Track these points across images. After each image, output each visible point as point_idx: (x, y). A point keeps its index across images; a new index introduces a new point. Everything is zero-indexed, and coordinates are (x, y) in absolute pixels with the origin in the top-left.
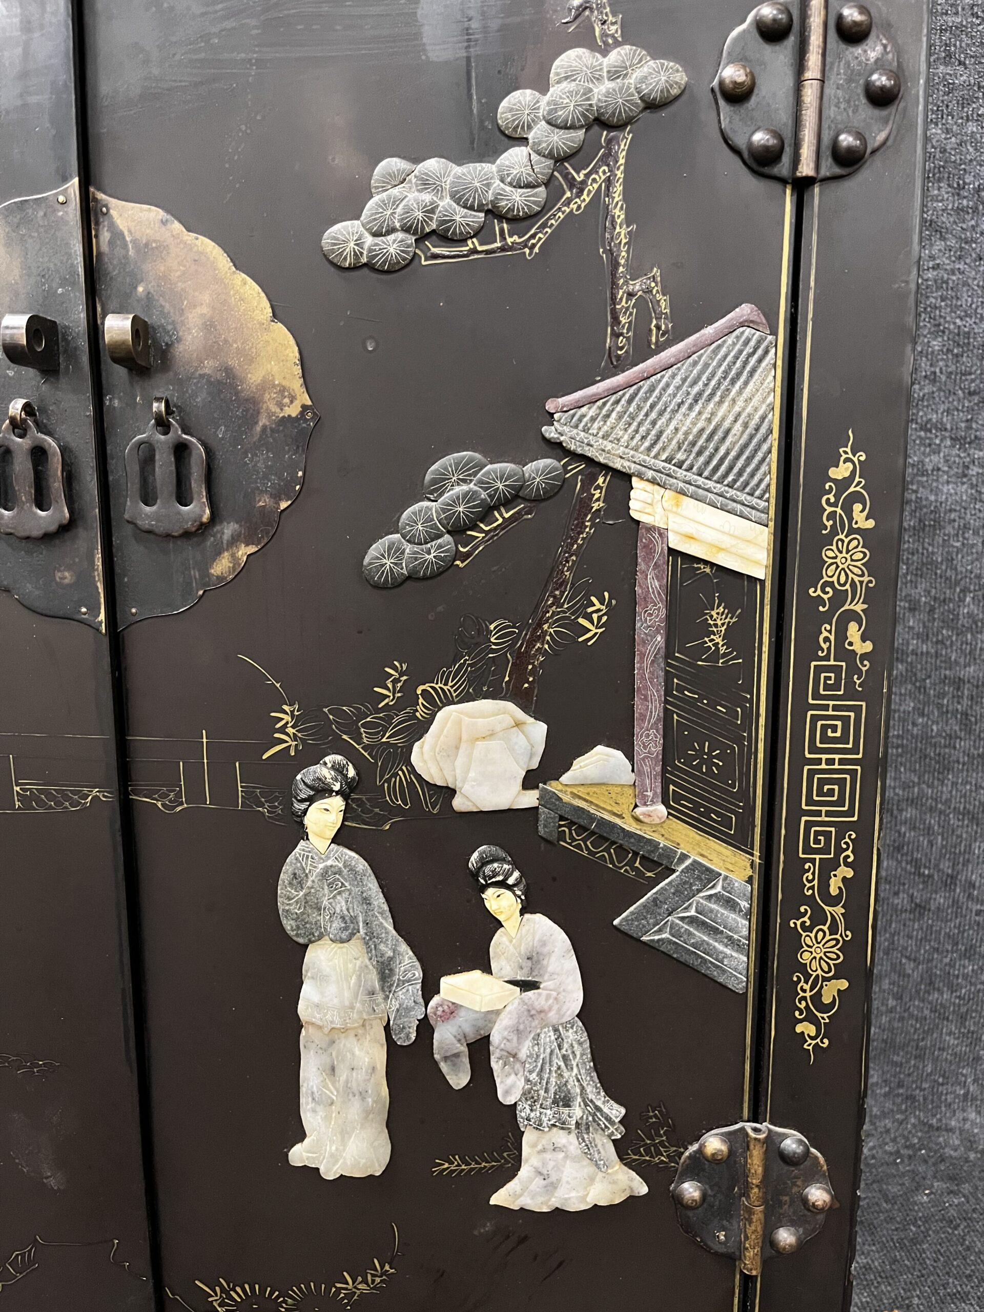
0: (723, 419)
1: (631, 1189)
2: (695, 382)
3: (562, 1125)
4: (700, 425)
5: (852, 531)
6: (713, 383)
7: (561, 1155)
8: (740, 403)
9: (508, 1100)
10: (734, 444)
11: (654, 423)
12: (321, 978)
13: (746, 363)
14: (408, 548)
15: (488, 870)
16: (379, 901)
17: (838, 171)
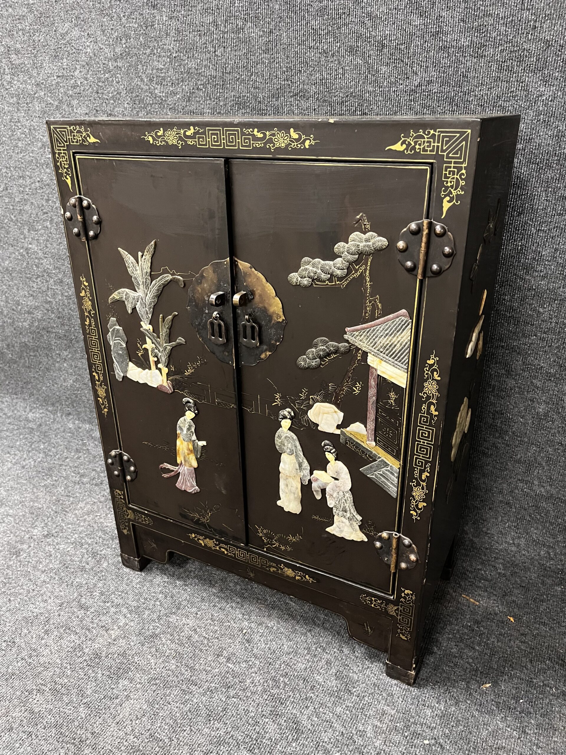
0: (394, 342)
1: (363, 539)
2: (386, 330)
3: (345, 517)
4: (388, 342)
5: (433, 379)
6: (392, 331)
7: (344, 524)
8: (400, 338)
9: (331, 506)
10: (397, 349)
11: (374, 339)
12: (285, 463)
13: (402, 327)
14: (308, 360)
15: (326, 447)
16: (299, 447)
17: (432, 275)
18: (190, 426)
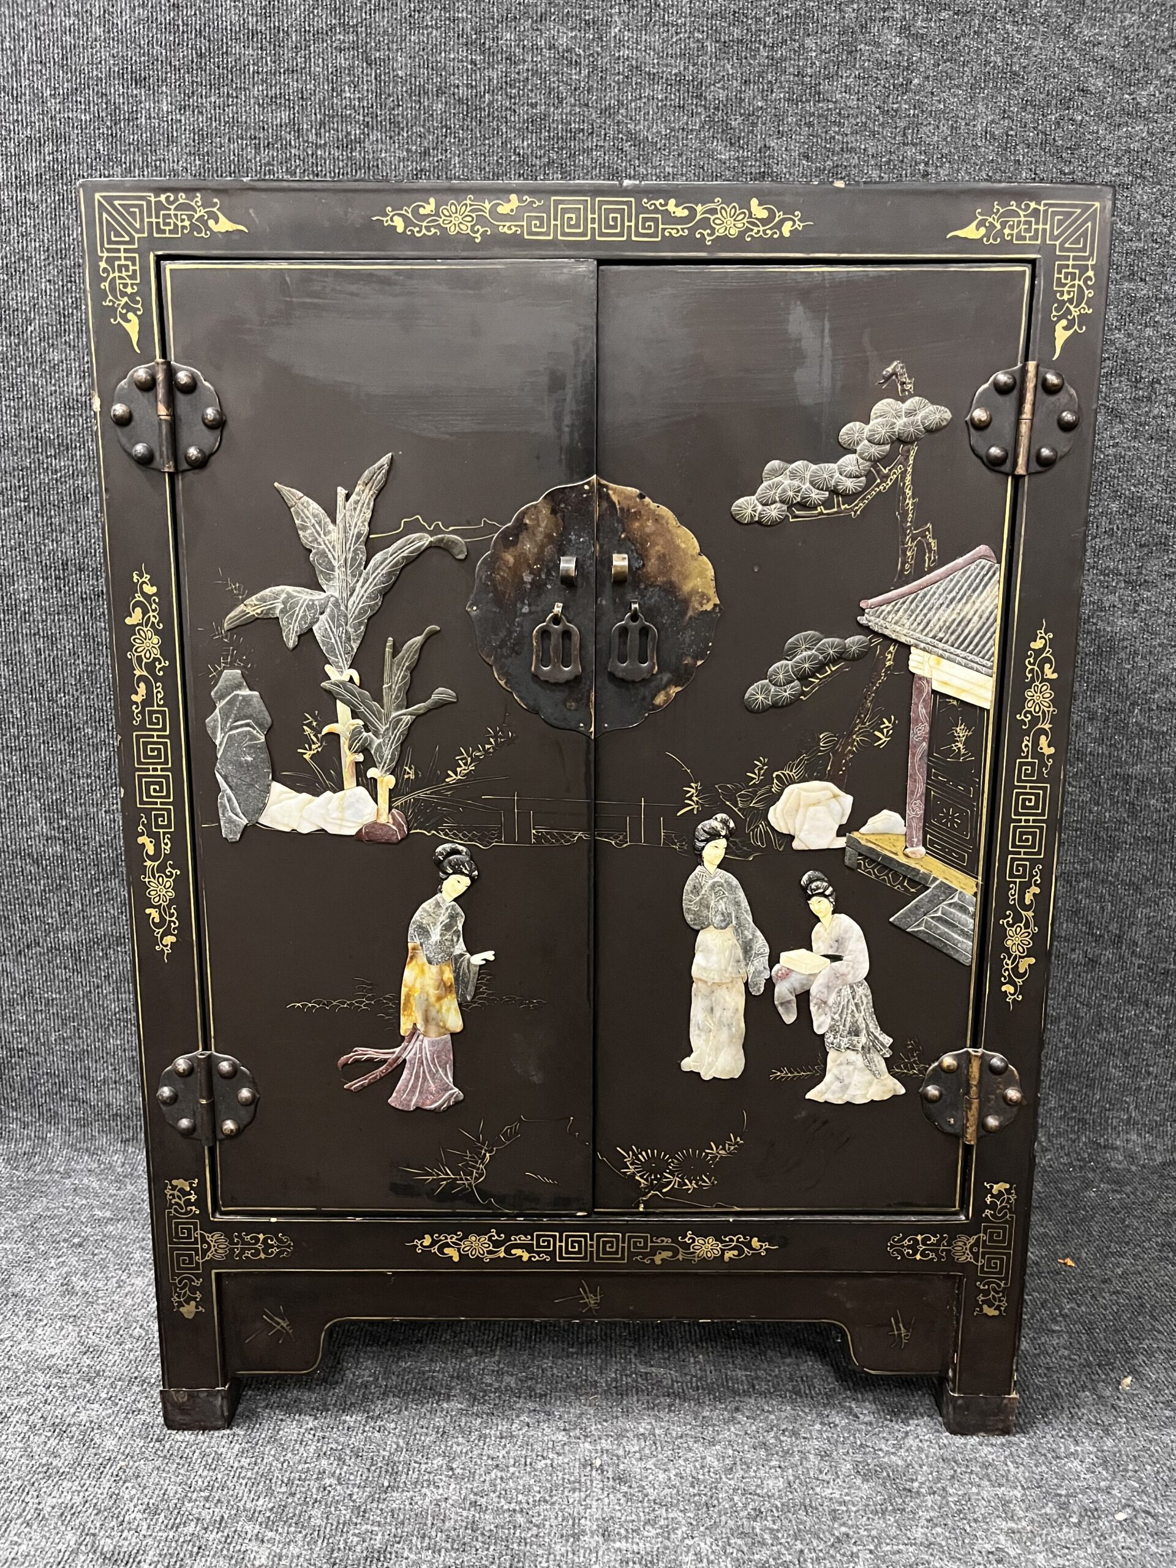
0: (967, 613)
1: (895, 1090)
2: (951, 591)
3: (852, 1048)
4: (954, 616)
5: (1043, 680)
6: (962, 592)
7: (851, 1068)
8: (978, 604)
9: (819, 1032)
10: (973, 628)
11: (925, 615)
12: (707, 951)
13: (982, 580)
14: (773, 688)
15: (813, 886)
16: (745, 904)
17: (1039, 469)
18: (453, 917)
